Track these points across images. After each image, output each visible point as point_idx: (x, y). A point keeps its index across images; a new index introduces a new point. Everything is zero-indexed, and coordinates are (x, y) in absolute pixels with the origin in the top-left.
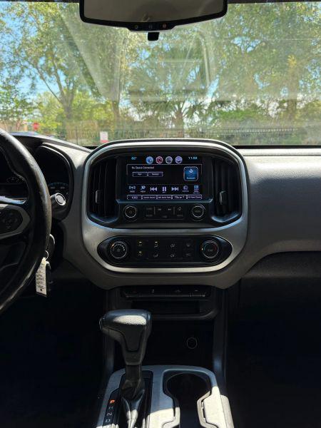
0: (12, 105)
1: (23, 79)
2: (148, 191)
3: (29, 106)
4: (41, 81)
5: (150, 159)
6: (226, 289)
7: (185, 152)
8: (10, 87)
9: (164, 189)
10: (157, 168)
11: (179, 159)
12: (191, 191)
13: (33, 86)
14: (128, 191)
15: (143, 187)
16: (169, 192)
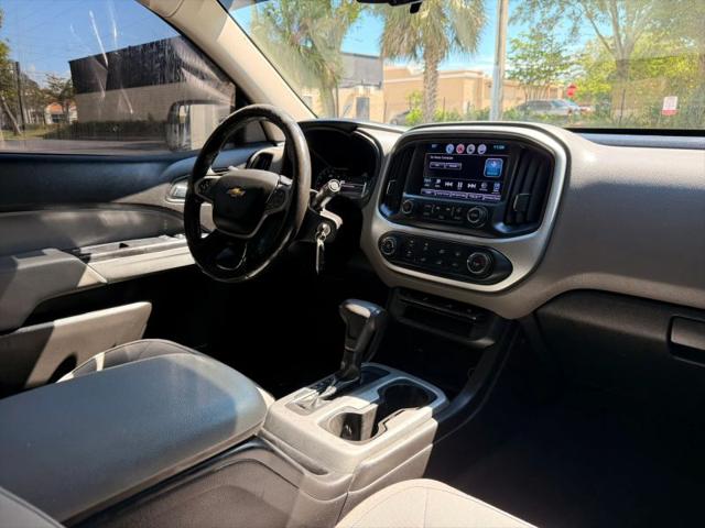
0: (540, 62)
1: (560, 21)
2: (442, 184)
3: (564, 61)
4: (587, 22)
5: (450, 148)
6: (515, 321)
7: (491, 140)
8: (541, 36)
9: (460, 185)
10: (457, 158)
11: (482, 148)
12: (490, 190)
13: (574, 30)
14: (422, 184)
15: (439, 181)
16: (465, 189)
